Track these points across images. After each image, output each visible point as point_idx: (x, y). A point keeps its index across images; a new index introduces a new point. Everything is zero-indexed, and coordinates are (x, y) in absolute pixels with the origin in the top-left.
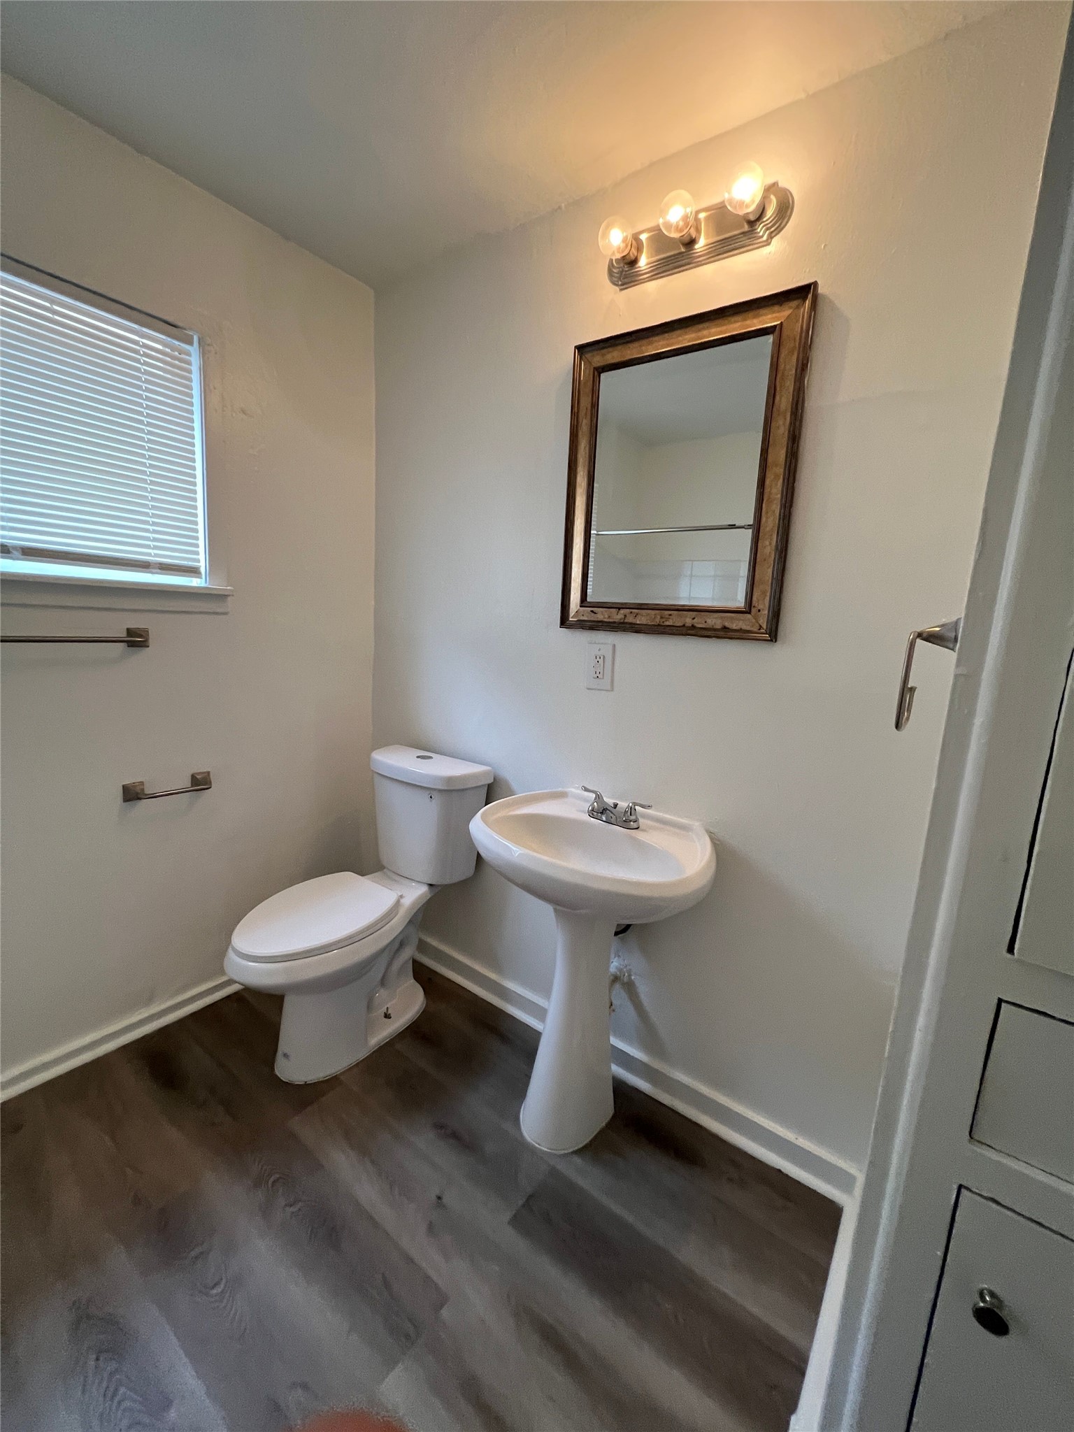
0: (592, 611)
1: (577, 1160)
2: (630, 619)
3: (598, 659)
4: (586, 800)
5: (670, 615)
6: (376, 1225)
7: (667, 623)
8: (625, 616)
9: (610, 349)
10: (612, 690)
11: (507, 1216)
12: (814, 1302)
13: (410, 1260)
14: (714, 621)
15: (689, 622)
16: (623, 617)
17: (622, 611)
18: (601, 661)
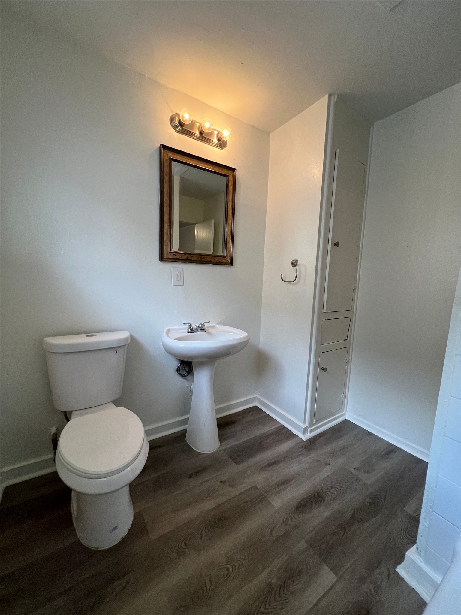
0: (174, 255)
1: (223, 444)
2: (190, 258)
3: (178, 273)
4: (185, 329)
5: (204, 257)
6: (224, 503)
7: (203, 260)
8: (188, 257)
9: (176, 154)
10: (184, 285)
11: (234, 465)
12: (273, 419)
13: (240, 494)
14: (217, 259)
15: (209, 260)
16: (187, 257)
17: (187, 255)
18: (179, 274)
